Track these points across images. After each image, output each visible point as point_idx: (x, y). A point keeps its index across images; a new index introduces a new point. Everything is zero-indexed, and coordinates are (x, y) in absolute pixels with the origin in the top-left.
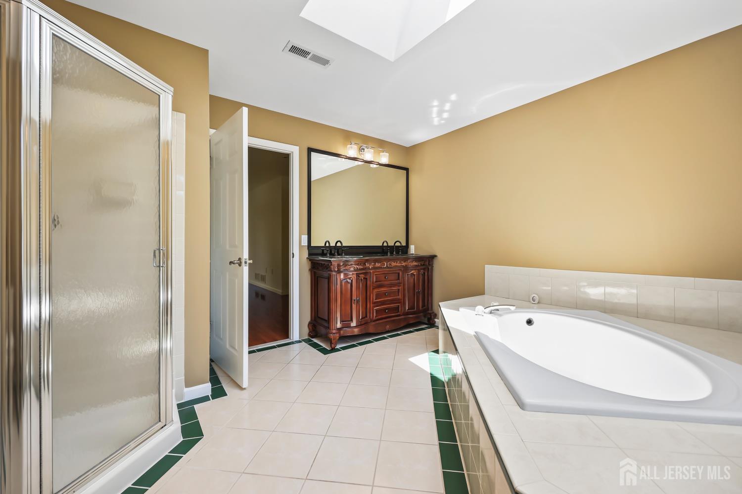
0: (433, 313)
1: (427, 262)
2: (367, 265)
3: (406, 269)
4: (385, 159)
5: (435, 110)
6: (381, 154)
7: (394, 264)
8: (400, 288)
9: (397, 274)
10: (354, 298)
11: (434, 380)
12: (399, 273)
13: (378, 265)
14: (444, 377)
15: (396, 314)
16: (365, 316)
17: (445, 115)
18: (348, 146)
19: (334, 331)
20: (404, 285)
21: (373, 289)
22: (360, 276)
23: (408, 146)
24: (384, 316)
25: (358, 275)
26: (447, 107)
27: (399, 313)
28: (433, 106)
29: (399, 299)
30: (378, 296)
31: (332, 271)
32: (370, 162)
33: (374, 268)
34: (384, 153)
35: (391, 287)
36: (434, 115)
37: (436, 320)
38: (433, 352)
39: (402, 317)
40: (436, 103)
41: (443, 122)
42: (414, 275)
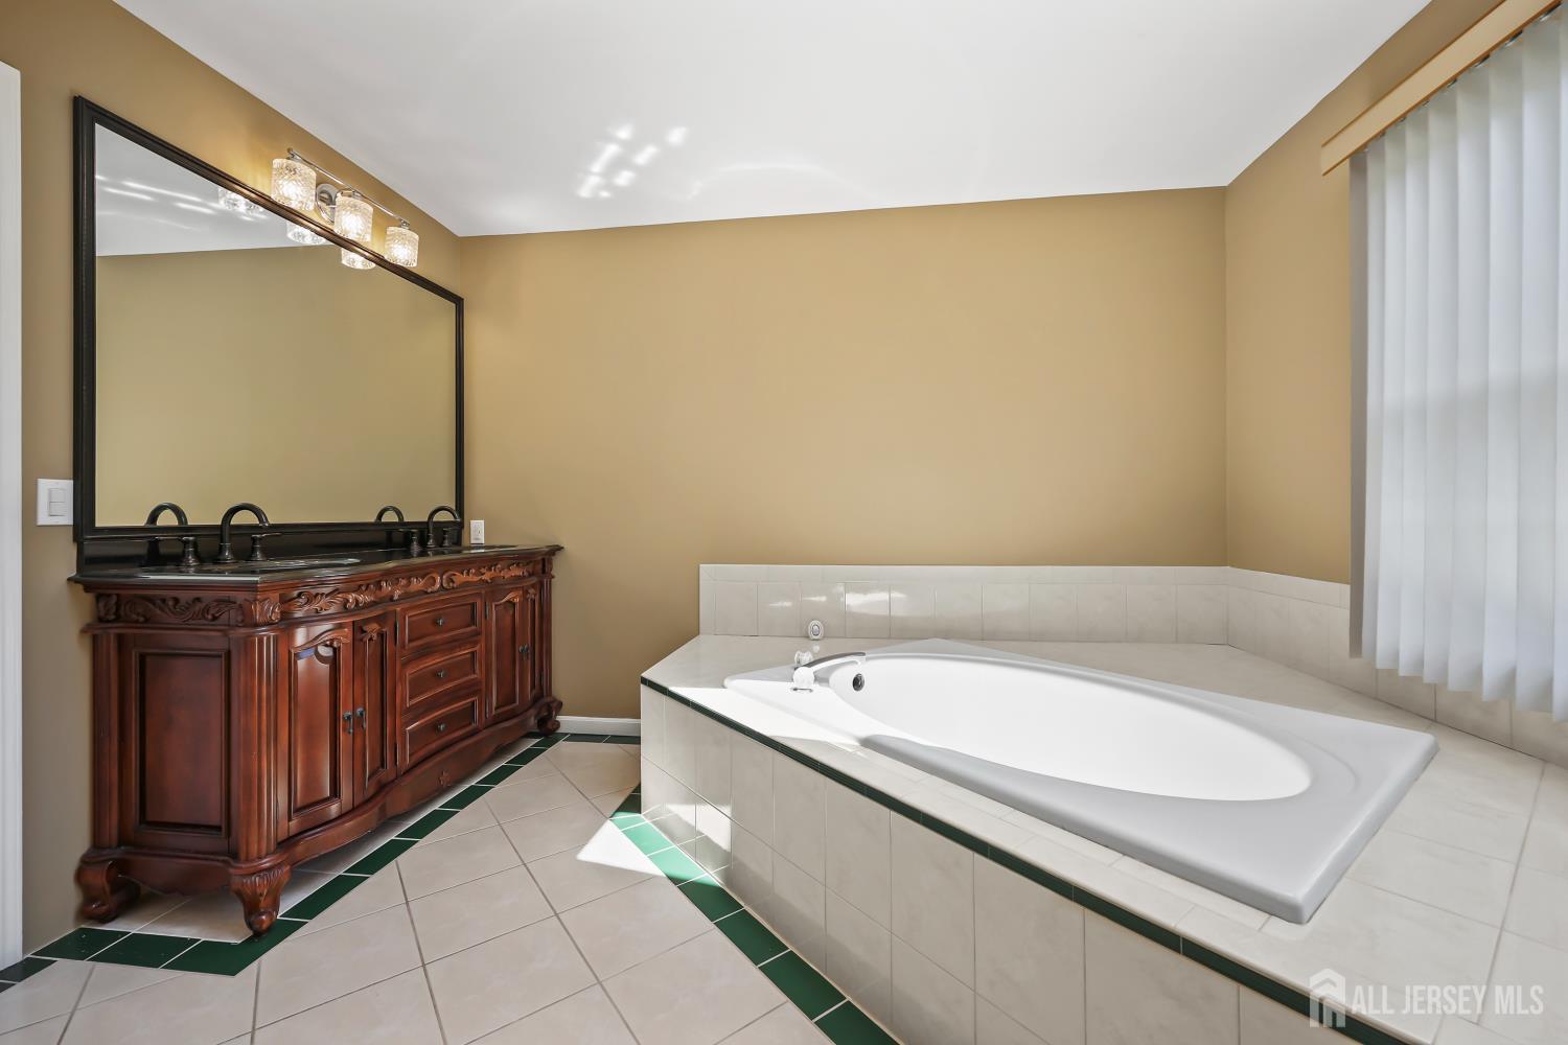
0: (555, 700)
1: (539, 563)
2: (386, 588)
3: (494, 590)
4: (404, 250)
5: (611, 150)
6: (392, 229)
7: (460, 578)
8: (477, 648)
9: (469, 607)
10: (345, 712)
11: (696, 892)
12: (473, 605)
13: (417, 584)
14: (709, 875)
15: (468, 729)
16: (378, 763)
17: (624, 178)
18: (277, 162)
19: (266, 863)
20: (488, 638)
21: (405, 665)
22: (365, 628)
23: (460, 233)
24: (434, 746)
25: (358, 629)
26: (643, 158)
27: (474, 725)
28: (610, 139)
29: (475, 683)
30: (417, 687)
31: (257, 625)
32: (349, 245)
33: (406, 596)
34: (404, 230)
35: (452, 650)
36: (597, 167)
37: (560, 718)
38: (621, 809)
39: (485, 733)
40: (624, 134)
41: (605, 194)
42: (514, 604)
